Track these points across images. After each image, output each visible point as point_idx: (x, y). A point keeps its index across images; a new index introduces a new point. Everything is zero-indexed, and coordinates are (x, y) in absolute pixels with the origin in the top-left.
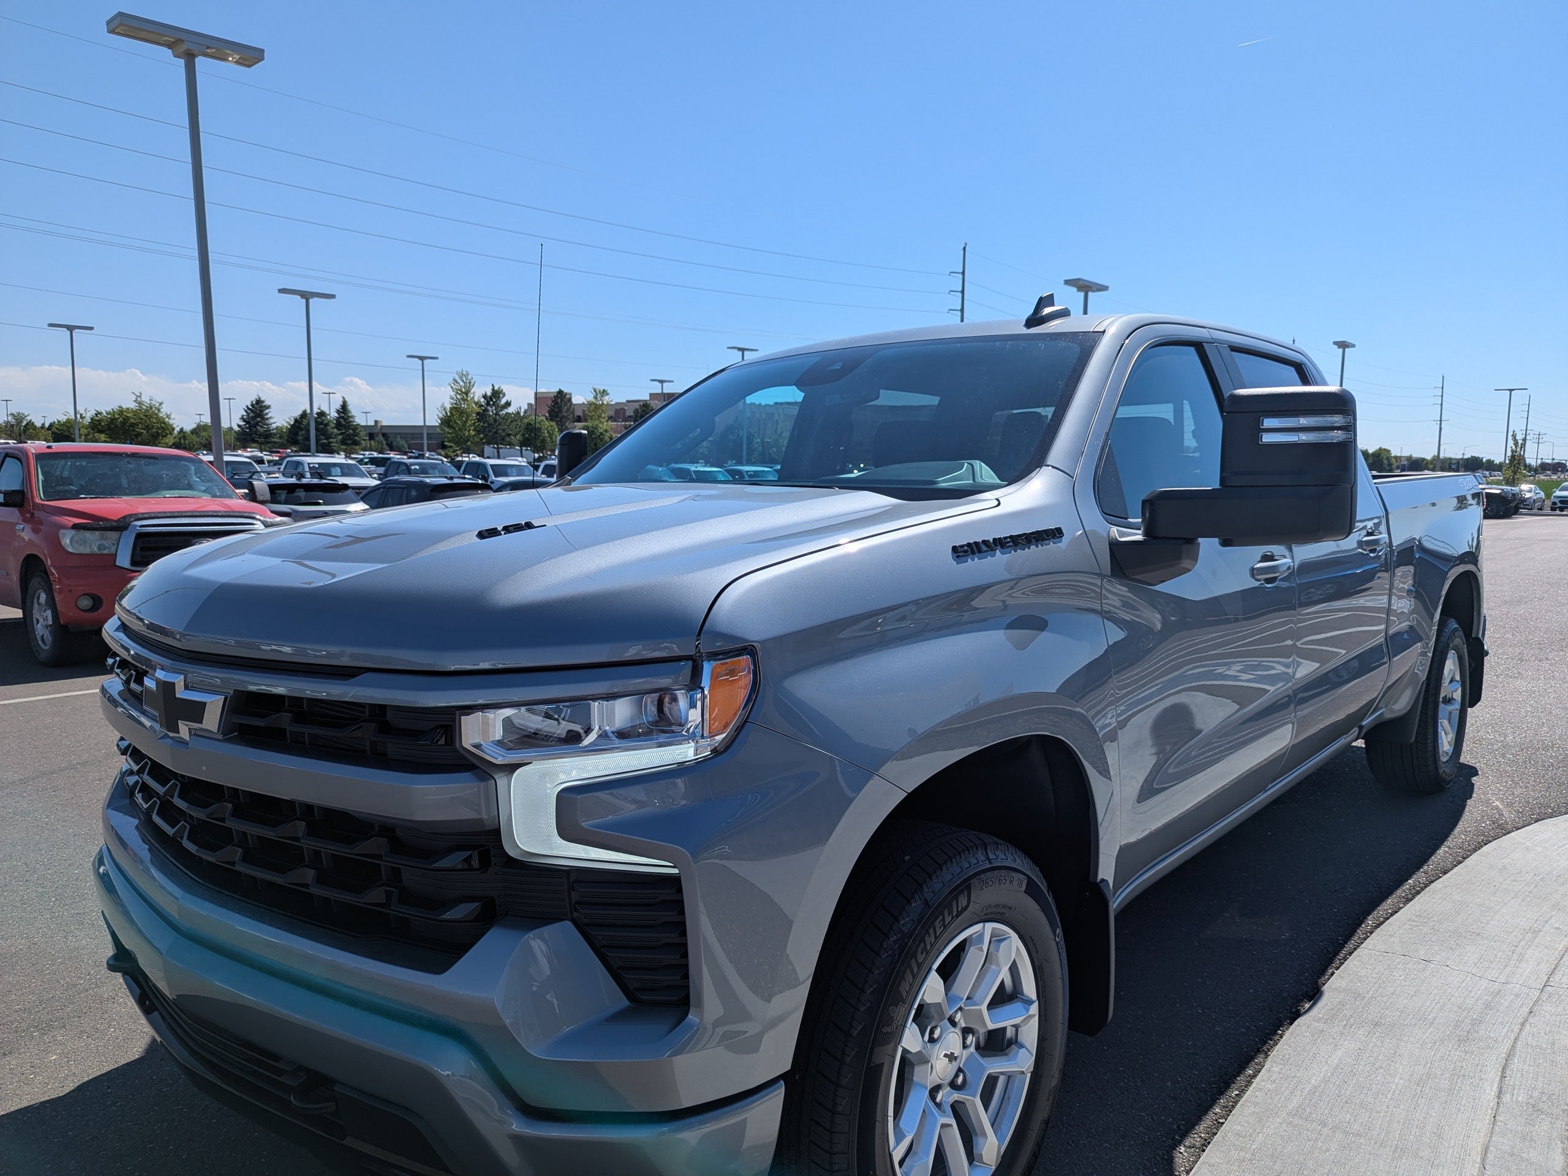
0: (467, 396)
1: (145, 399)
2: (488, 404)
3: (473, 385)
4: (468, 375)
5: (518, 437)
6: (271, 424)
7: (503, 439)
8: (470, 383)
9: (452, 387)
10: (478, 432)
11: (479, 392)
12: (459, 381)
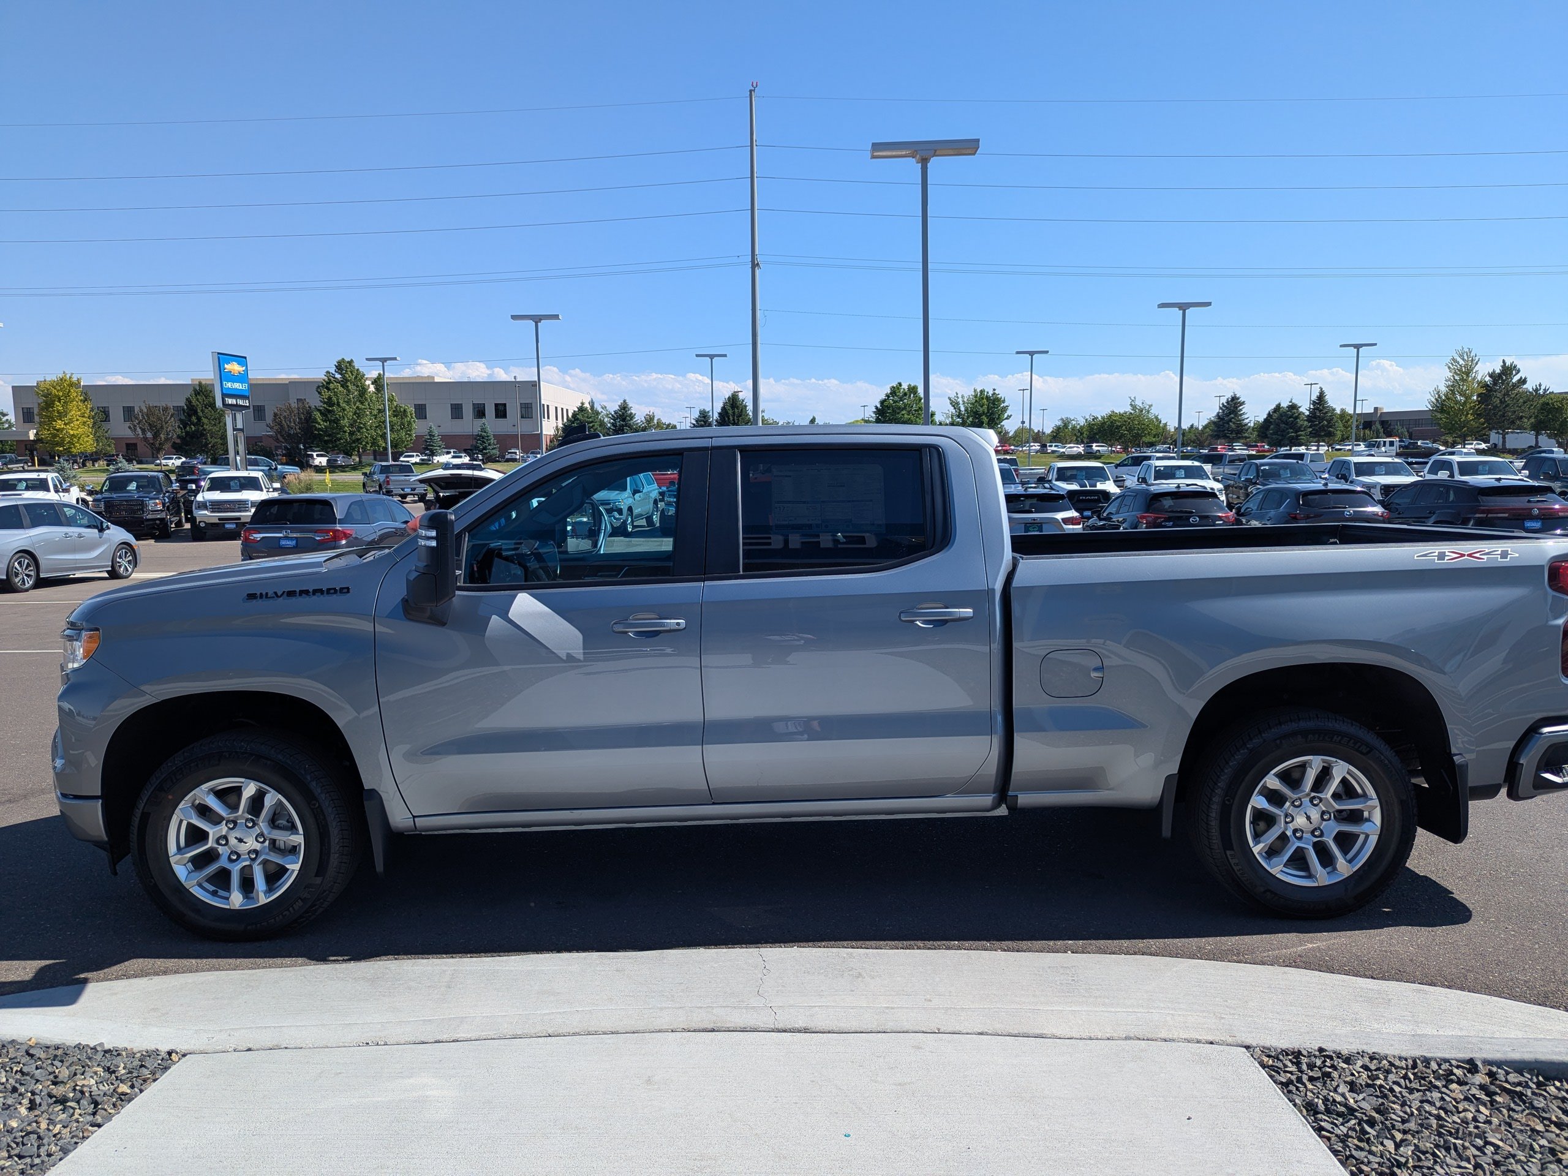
0: (1468, 376)
1: (1139, 403)
2: (1495, 383)
3: (1477, 363)
4: (1470, 353)
5: (1532, 420)
6: (1243, 420)
7: (1513, 422)
8: (1472, 360)
9: (1449, 368)
10: (1479, 416)
11: (1483, 371)
12: (1459, 359)
